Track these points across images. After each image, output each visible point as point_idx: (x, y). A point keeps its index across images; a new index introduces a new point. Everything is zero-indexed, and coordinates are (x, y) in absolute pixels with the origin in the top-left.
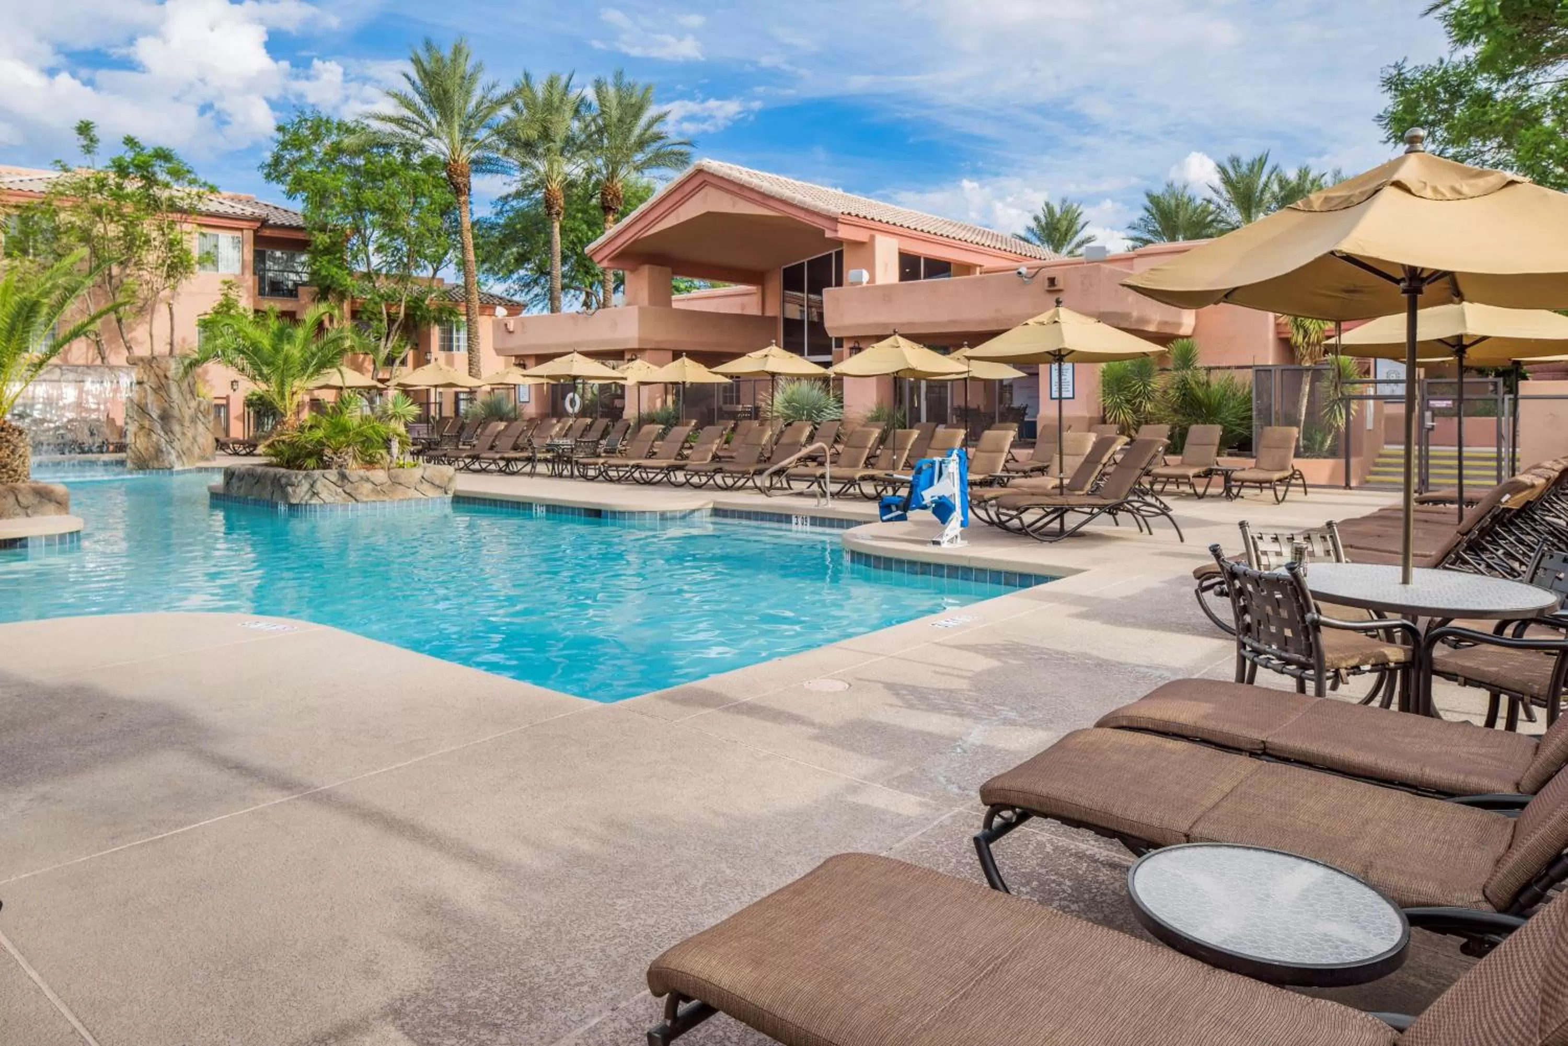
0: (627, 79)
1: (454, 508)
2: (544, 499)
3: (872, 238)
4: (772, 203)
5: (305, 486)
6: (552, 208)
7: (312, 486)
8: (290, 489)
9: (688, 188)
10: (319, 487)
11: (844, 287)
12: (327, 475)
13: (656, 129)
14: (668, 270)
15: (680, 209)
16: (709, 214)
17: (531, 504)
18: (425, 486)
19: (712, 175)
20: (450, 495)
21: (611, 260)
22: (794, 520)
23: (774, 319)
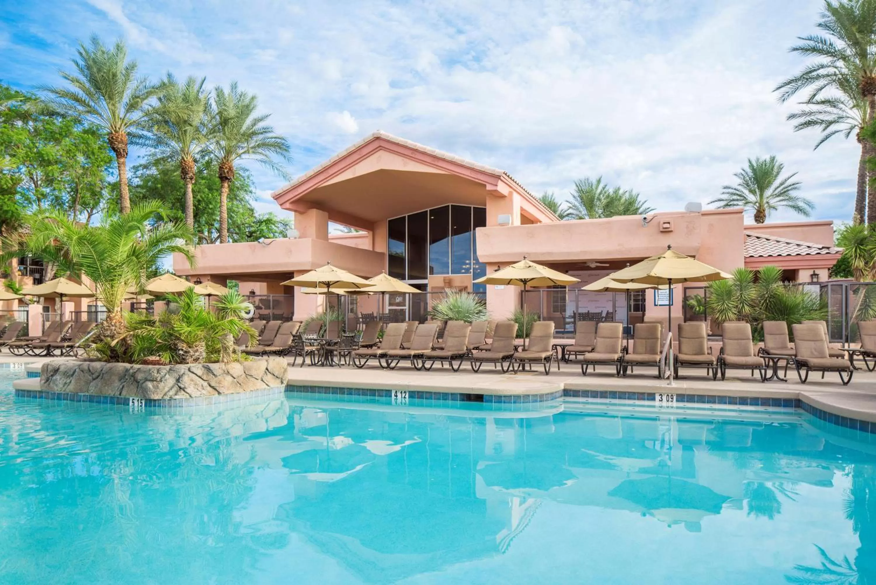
0: (240, 89)
1: (287, 397)
2: (408, 386)
3: (511, 194)
4: (440, 164)
5: (170, 381)
6: (187, 174)
7: (178, 380)
8: (150, 385)
9: (365, 151)
10: (186, 380)
11: (487, 227)
12: (193, 369)
13: (261, 125)
14: (326, 214)
15: (356, 166)
16: (382, 171)
17: (390, 391)
18: (269, 378)
19: (388, 141)
20: (285, 383)
21: (292, 203)
22: (658, 397)
23: (382, 254)
